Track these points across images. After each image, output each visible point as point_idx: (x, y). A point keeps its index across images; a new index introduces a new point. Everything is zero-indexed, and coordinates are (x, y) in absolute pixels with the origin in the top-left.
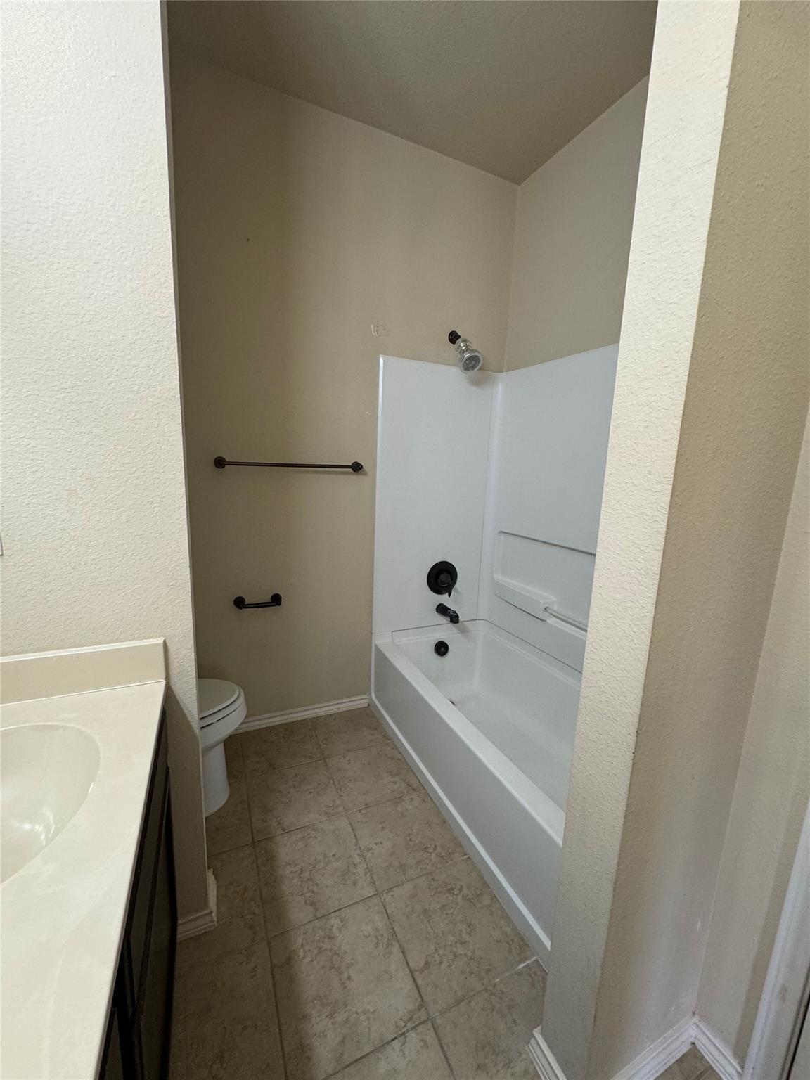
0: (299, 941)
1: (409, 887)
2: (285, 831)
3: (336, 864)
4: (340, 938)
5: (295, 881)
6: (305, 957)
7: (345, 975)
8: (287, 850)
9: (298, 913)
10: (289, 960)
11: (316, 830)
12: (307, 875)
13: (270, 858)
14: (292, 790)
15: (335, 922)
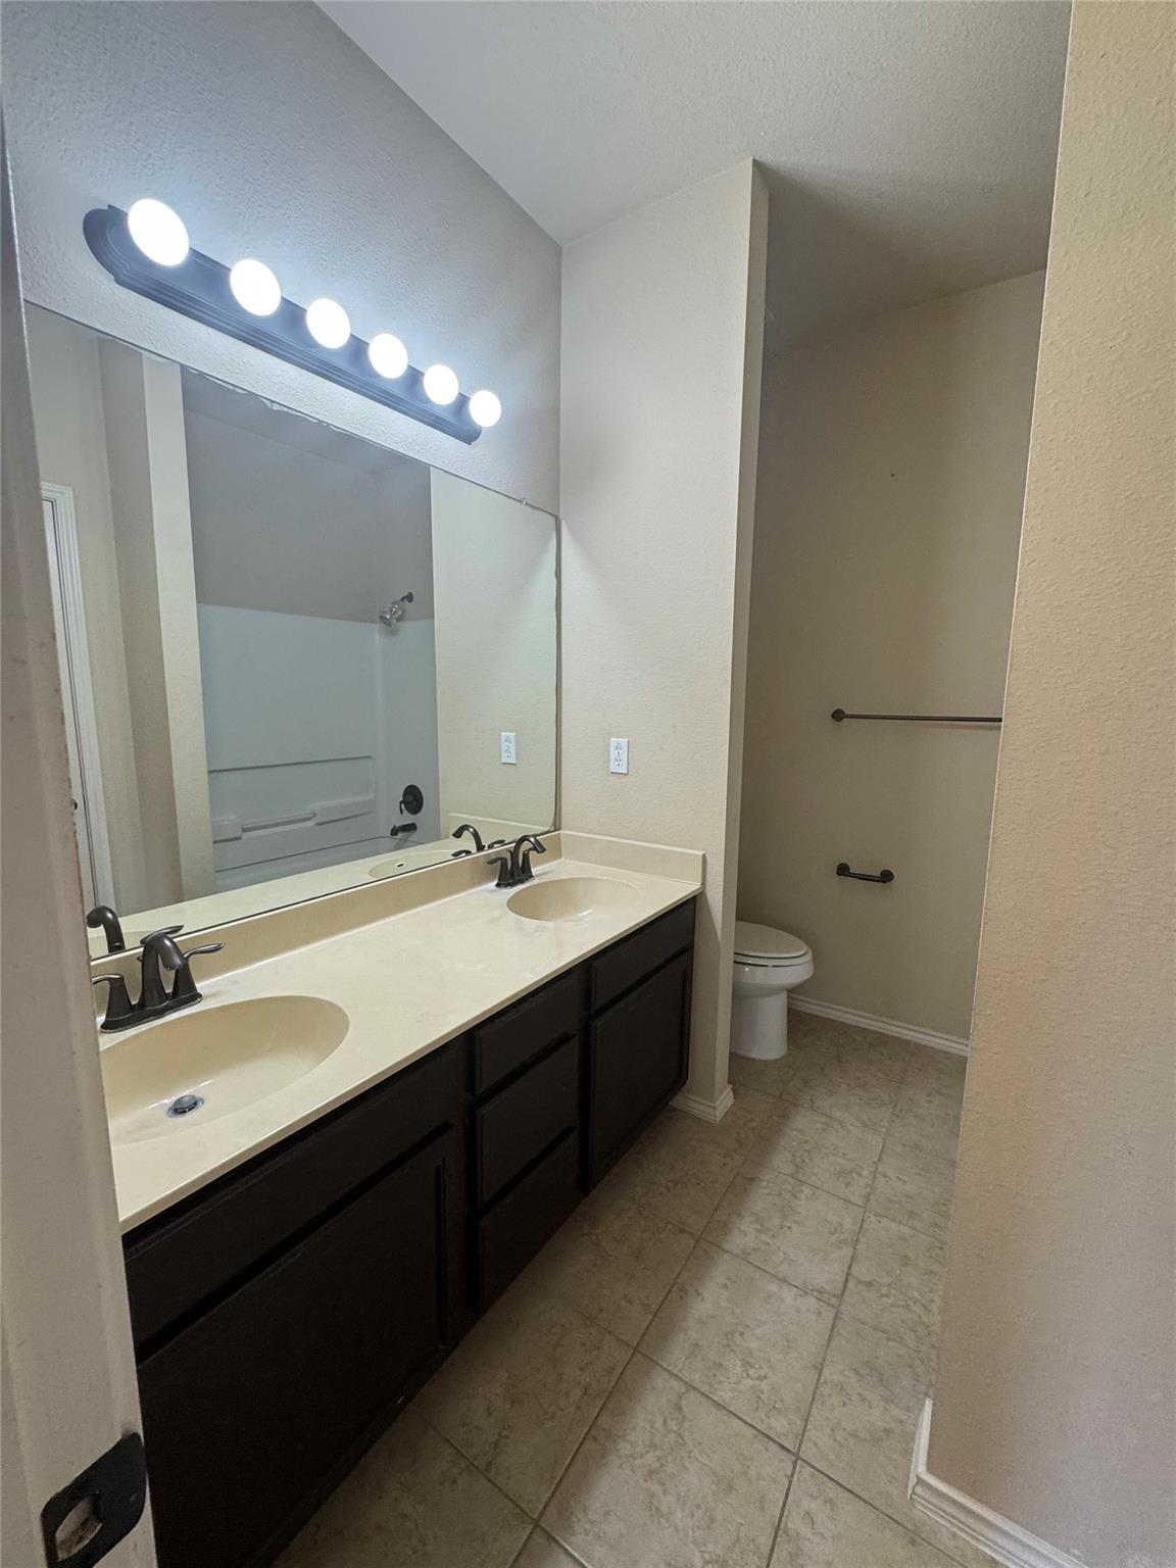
0: (767, 1178)
1: (906, 1230)
2: (812, 1109)
3: (842, 1162)
4: (801, 1203)
5: (795, 1144)
6: (764, 1188)
7: (788, 1224)
8: (803, 1123)
9: (781, 1162)
10: (752, 1180)
11: (842, 1126)
12: (806, 1147)
13: (786, 1116)
14: (843, 1086)
15: (806, 1191)
